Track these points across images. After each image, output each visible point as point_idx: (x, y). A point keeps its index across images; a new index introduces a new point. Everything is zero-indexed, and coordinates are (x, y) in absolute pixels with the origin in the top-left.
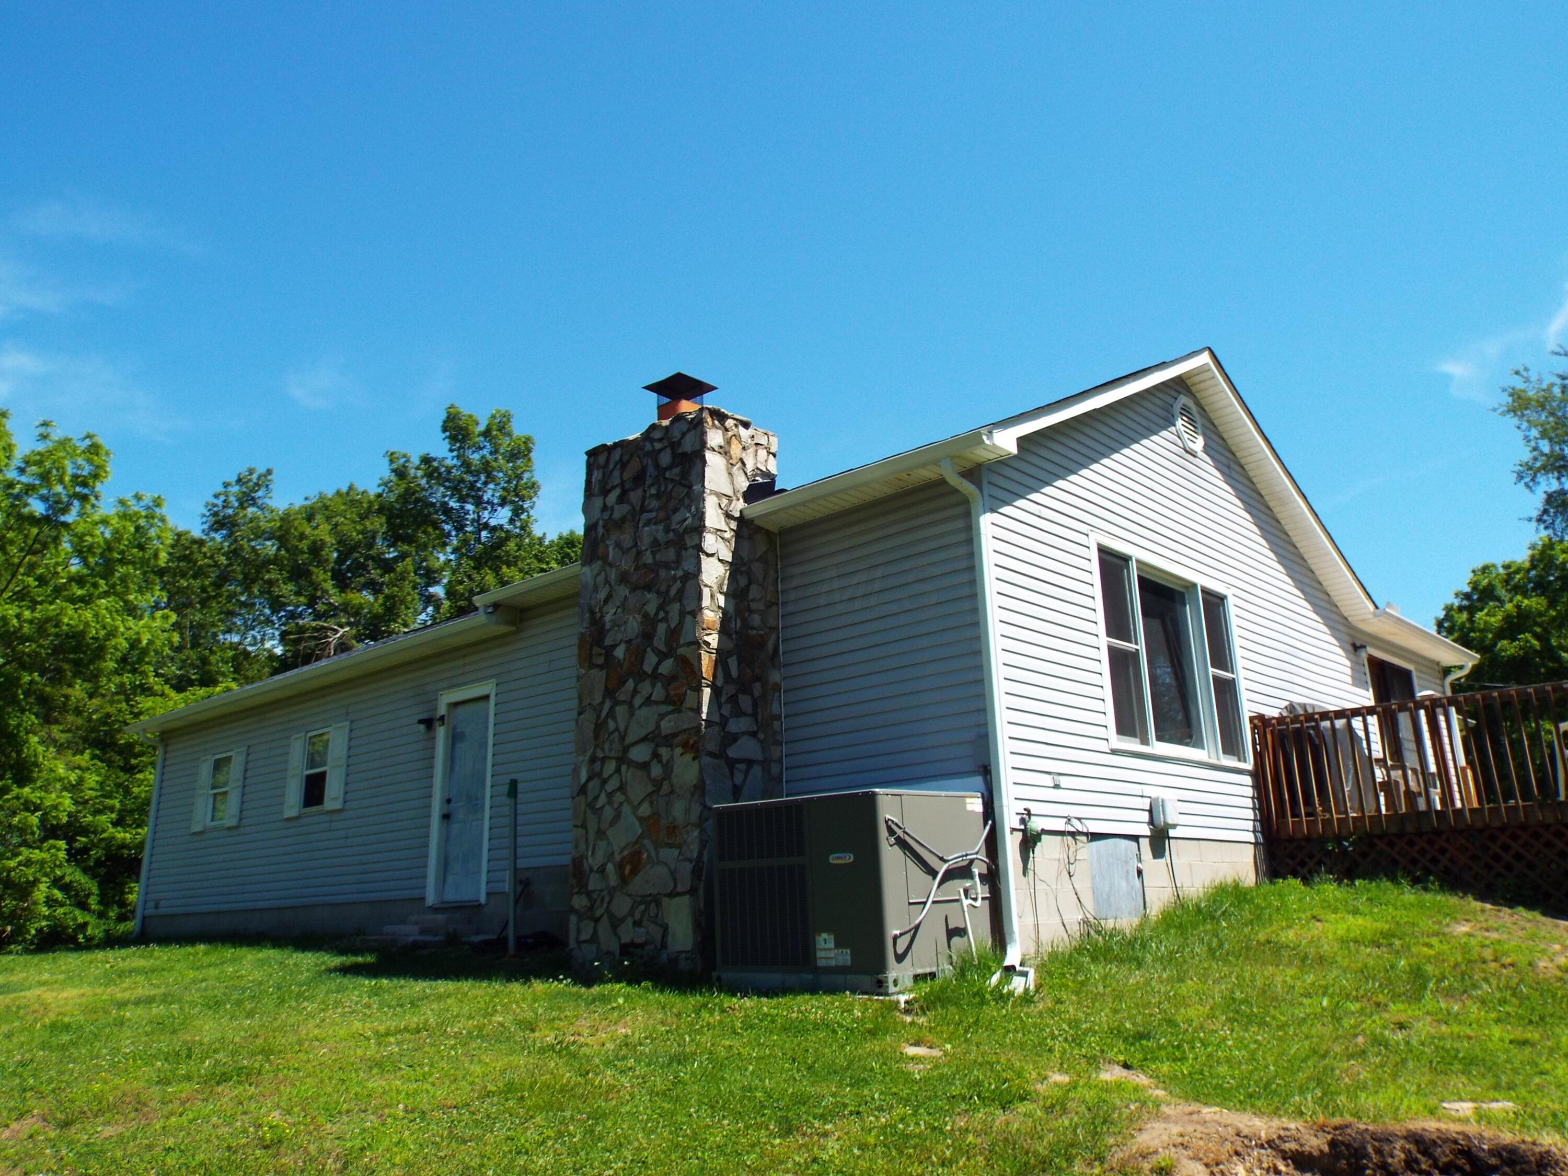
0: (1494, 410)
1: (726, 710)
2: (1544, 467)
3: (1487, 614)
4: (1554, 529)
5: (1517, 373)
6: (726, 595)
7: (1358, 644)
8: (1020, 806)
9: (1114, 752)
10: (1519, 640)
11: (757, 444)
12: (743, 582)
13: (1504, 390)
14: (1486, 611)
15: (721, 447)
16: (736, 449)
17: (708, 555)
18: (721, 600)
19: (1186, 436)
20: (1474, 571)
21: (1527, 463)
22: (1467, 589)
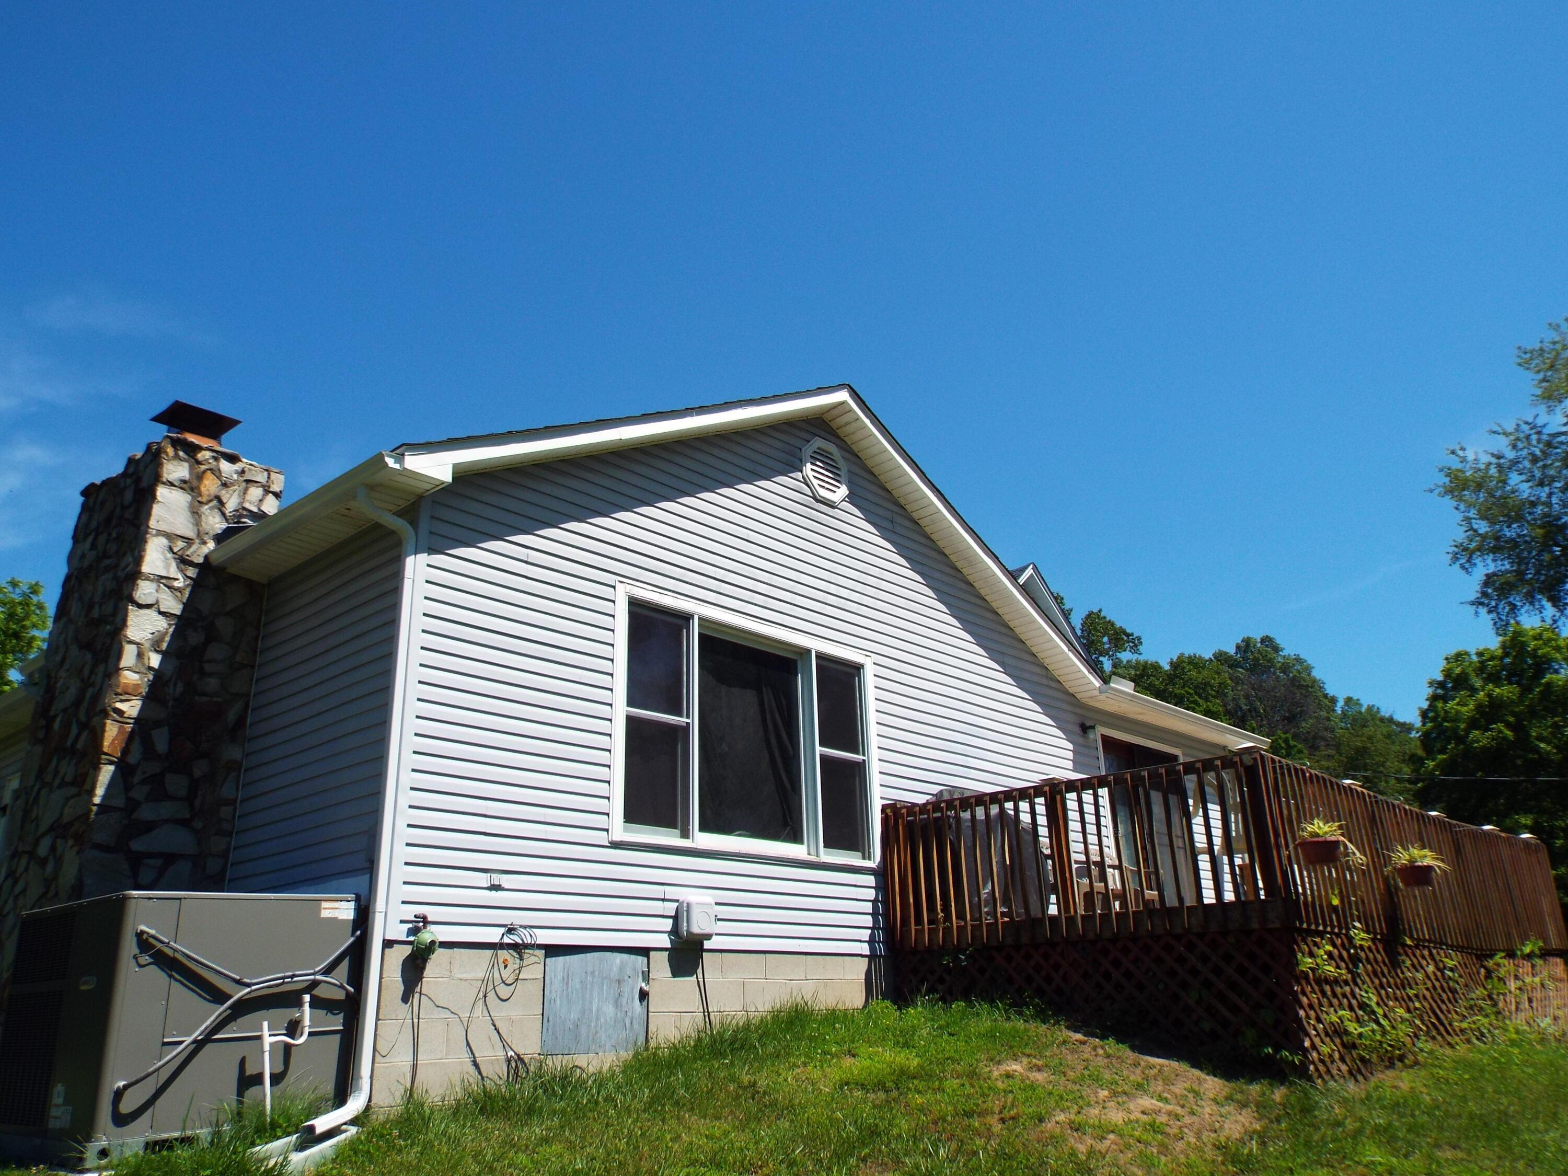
0: (1431, 491)
1: (138, 793)
2: (1479, 549)
3: (1458, 704)
4: (1498, 613)
5: (1453, 452)
6: (165, 655)
7: (1088, 724)
8: (410, 912)
9: (615, 845)
10: (1491, 730)
11: (248, 481)
12: (195, 638)
13: (1441, 470)
14: (1458, 700)
15: (185, 482)
16: (210, 485)
17: (141, 606)
18: (155, 660)
19: (815, 482)
20: (1447, 659)
21: (1461, 545)
22: (1440, 678)
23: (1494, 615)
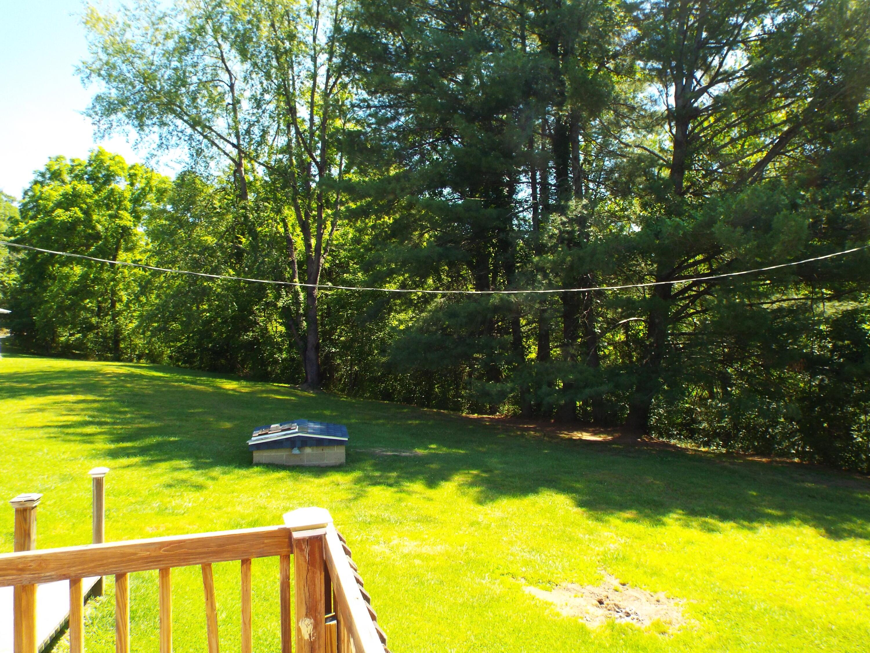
23: (95, 127)
